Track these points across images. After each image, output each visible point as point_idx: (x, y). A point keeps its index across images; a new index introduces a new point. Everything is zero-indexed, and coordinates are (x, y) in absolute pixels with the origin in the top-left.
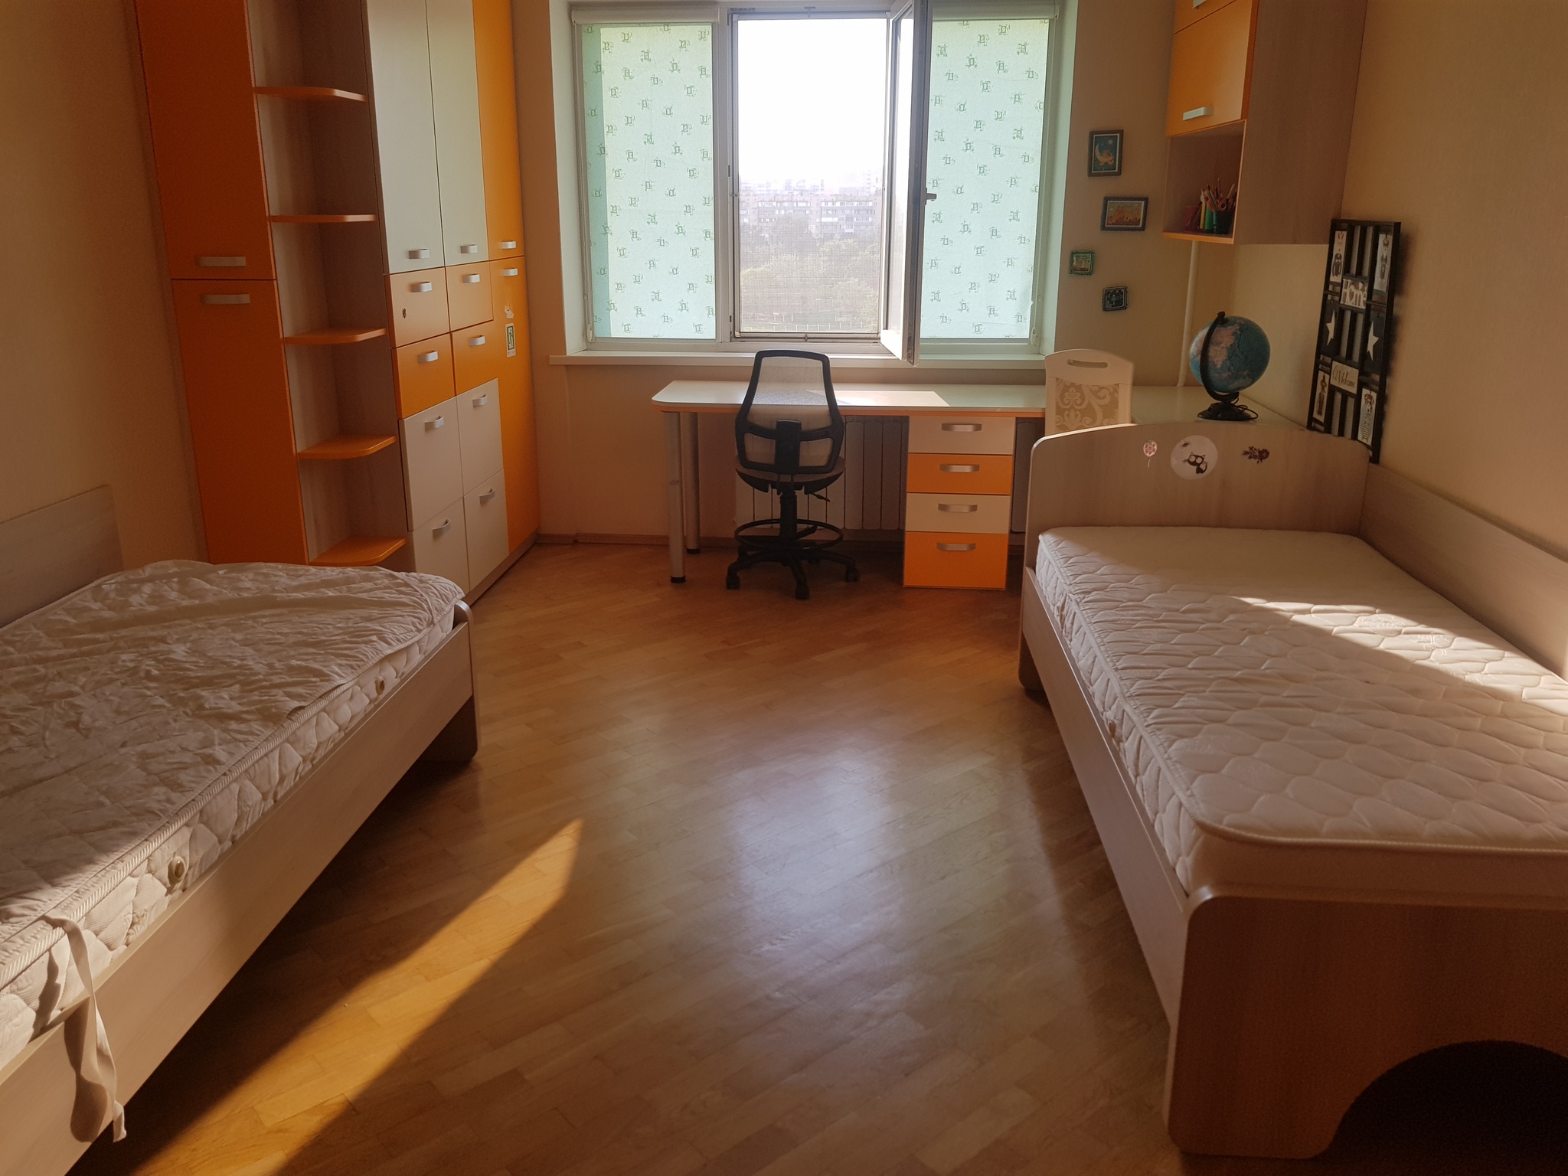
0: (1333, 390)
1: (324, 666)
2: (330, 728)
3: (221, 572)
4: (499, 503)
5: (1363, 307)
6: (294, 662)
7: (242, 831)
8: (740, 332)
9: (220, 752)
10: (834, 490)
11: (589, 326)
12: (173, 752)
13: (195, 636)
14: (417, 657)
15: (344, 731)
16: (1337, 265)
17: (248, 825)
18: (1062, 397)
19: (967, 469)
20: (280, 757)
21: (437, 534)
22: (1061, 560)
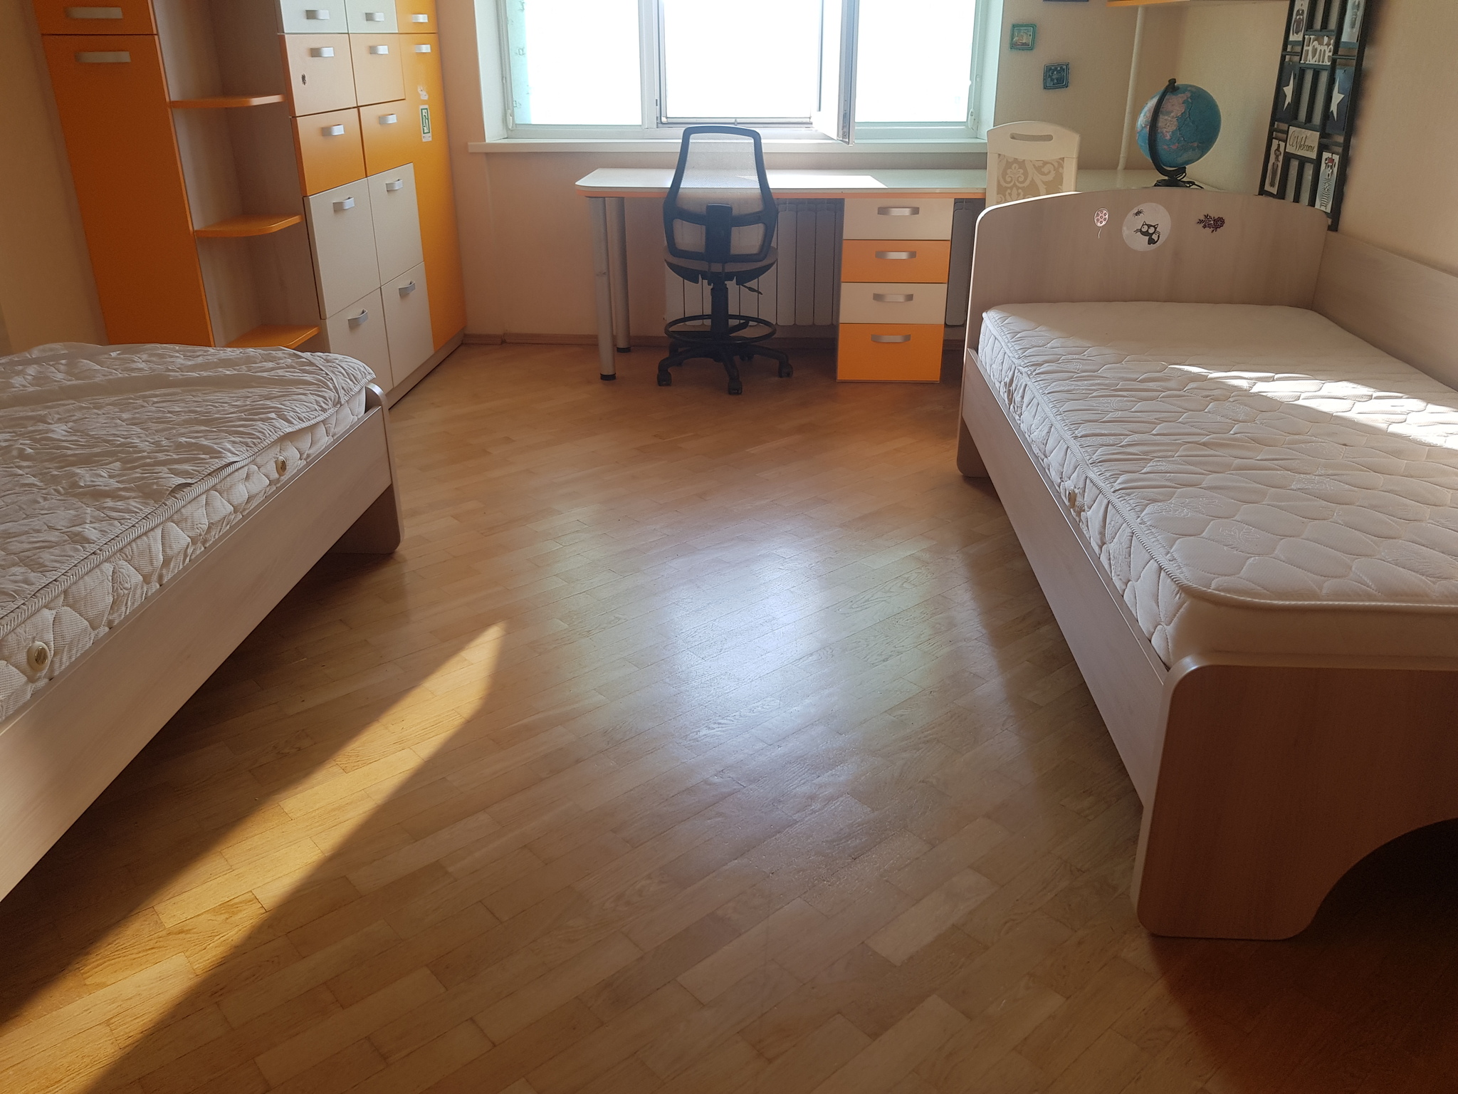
0: (1288, 157)
1: (215, 444)
2: (223, 507)
3: (114, 354)
4: (420, 296)
5: (1328, 63)
6: (183, 440)
7: (120, 615)
8: (667, 118)
9: (91, 532)
10: (766, 281)
11: (509, 112)
12: (38, 531)
13: (78, 415)
14: (324, 441)
15: (241, 513)
16: (1298, 22)
17: (128, 611)
18: (1004, 174)
19: (904, 256)
20: (163, 537)
21: (354, 324)
22: (1008, 336)
